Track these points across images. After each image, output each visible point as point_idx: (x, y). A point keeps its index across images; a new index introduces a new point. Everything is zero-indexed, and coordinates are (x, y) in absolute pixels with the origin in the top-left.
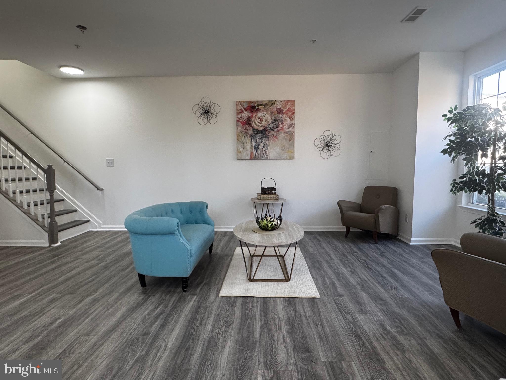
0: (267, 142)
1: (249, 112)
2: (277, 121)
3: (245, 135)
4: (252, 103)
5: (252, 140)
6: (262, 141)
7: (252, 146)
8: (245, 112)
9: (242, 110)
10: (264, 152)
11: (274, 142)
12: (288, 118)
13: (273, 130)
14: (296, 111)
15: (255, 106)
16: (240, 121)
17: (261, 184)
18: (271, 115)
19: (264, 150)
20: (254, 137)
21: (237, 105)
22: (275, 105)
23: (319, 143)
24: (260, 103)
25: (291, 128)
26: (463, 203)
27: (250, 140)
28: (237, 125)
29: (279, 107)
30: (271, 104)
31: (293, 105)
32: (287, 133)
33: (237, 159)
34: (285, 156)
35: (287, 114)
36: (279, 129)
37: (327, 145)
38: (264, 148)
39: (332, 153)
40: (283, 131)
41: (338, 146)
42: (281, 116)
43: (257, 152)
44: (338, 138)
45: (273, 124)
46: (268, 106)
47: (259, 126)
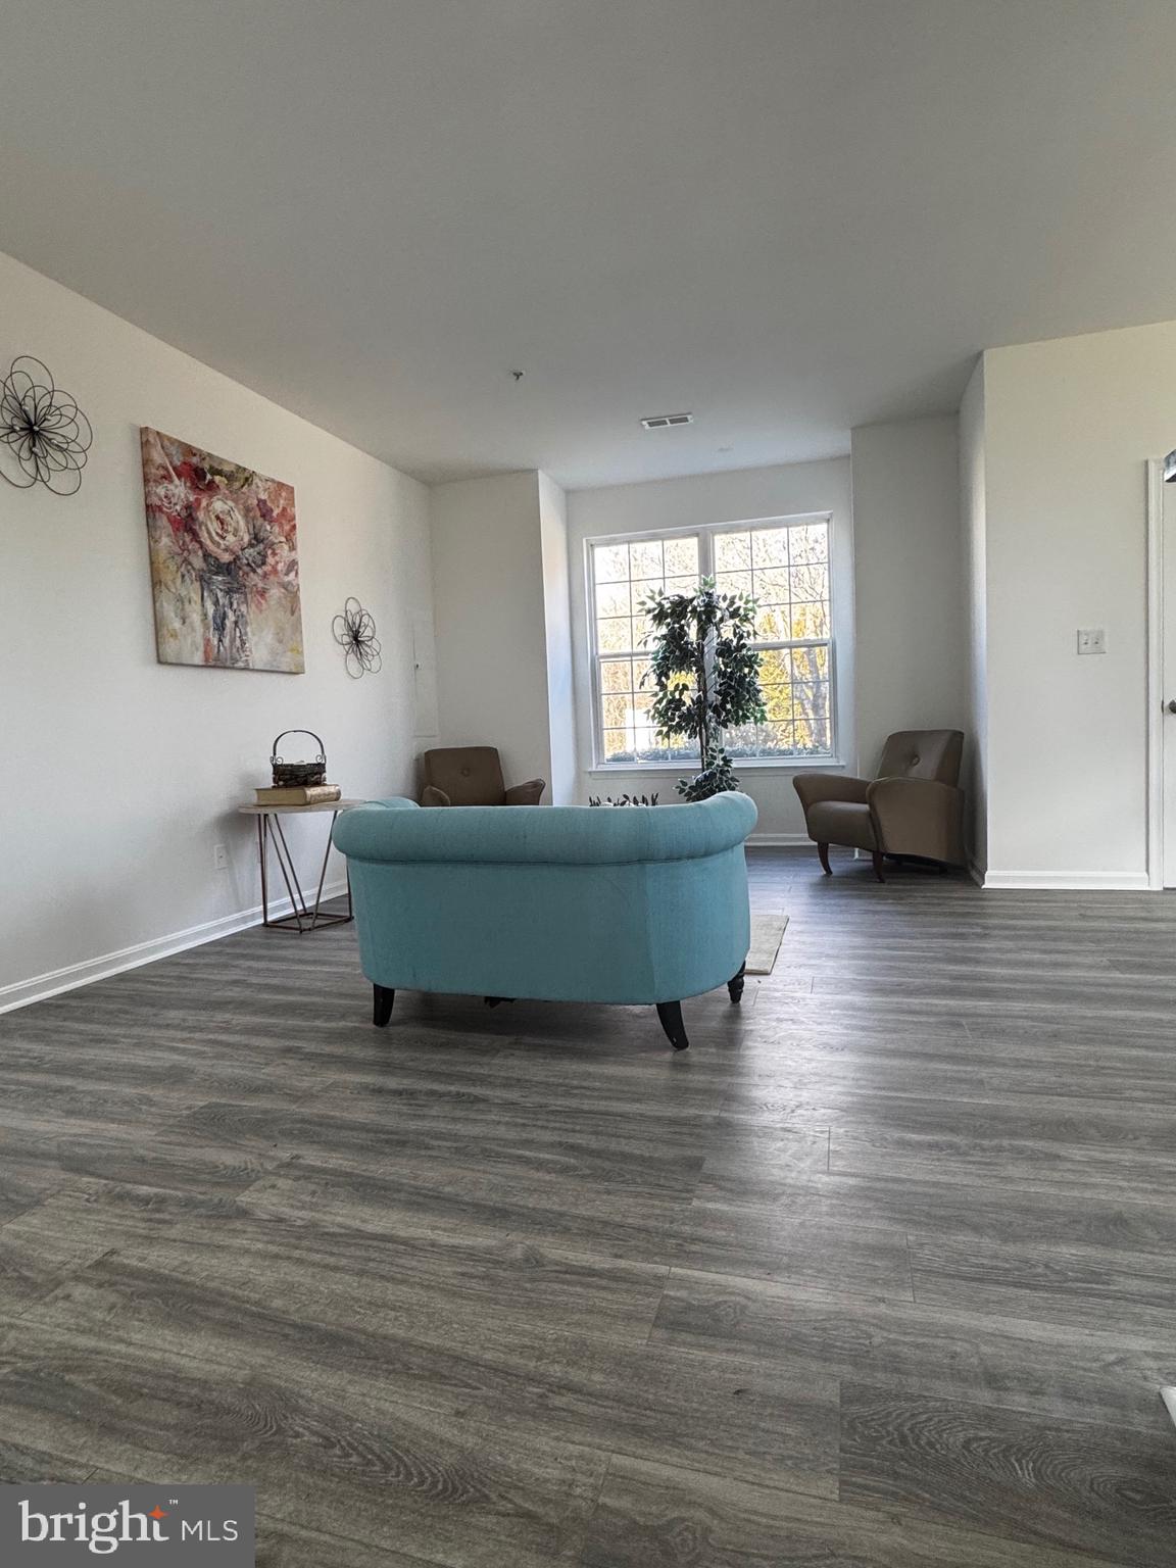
0: (243, 608)
1: (188, 484)
2: (262, 541)
3: (183, 569)
4: (195, 455)
5: (206, 594)
6: (231, 604)
7: (206, 615)
8: (177, 481)
9: (167, 469)
10: (238, 643)
11: (261, 611)
12: (283, 539)
13: (254, 571)
14: (297, 522)
15: (203, 469)
16: (165, 509)
17: (275, 754)
18: (246, 516)
19: (238, 634)
20: (209, 584)
21: (145, 444)
22: (254, 487)
23: (340, 629)
24: (216, 466)
25: (292, 574)
26: (594, 765)
27: (200, 593)
28: (151, 526)
29: (263, 496)
30: (241, 478)
31: (291, 500)
32: (285, 586)
33: (160, 662)
34: (285, 663)
35: (281, 526)
36: (267, 568)
37: (356, 639)
38: (237, 630)
39: (367, 662)
40: (276, 579)
41: (374, 644)
42: (268, 528)
43: (220, 640)
44: (371, 624)
45: (252, 550)
46: (237, 485)
47: (218, 545)
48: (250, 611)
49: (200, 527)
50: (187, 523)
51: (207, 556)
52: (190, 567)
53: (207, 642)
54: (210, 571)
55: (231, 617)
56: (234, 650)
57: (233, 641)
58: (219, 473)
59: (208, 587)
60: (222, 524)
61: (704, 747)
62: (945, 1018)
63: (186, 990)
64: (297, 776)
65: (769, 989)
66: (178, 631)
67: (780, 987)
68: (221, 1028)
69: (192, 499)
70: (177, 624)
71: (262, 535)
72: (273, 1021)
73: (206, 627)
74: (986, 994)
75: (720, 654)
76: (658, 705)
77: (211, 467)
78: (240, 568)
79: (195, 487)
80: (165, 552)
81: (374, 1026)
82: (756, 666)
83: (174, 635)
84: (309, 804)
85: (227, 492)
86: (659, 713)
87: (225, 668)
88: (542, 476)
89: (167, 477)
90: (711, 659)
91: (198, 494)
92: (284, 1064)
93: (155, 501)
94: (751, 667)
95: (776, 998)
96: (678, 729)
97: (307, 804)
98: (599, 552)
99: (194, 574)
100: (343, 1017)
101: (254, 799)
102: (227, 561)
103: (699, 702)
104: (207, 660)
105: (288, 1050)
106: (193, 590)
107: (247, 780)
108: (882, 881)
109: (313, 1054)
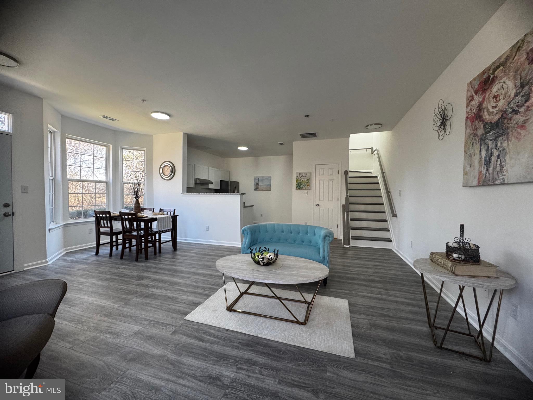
0: (504, 145)
1: (480, 93)
3: (473, 140)
4: (486, 73)
5: (482, 147)
6: (496, 145)
7: (481, 159)
8: (475, 97)
10: (498, 168)
19: (499, 163)
43: (487, 170)
47: (493, 114)
48: (508, 145)
49: (484, 111)
50: (478, 115)
51: (485, 125)
52: (476, 137)
53: (480, 172)
55: (496, 153)
56: (495, 174)
58: (498, 67)
60: (497, 98)
66: (468, 171)
69: (481, 99)
73: (481, 165)
77: (494, 69)
78: (505, 119)
79: (484, 91)
83: (466, 174)
85: (502, 74)
87: (488, 185)
99: (478, 139)
102: (496, 120)
104: (479, 182)
106: (476, 148)
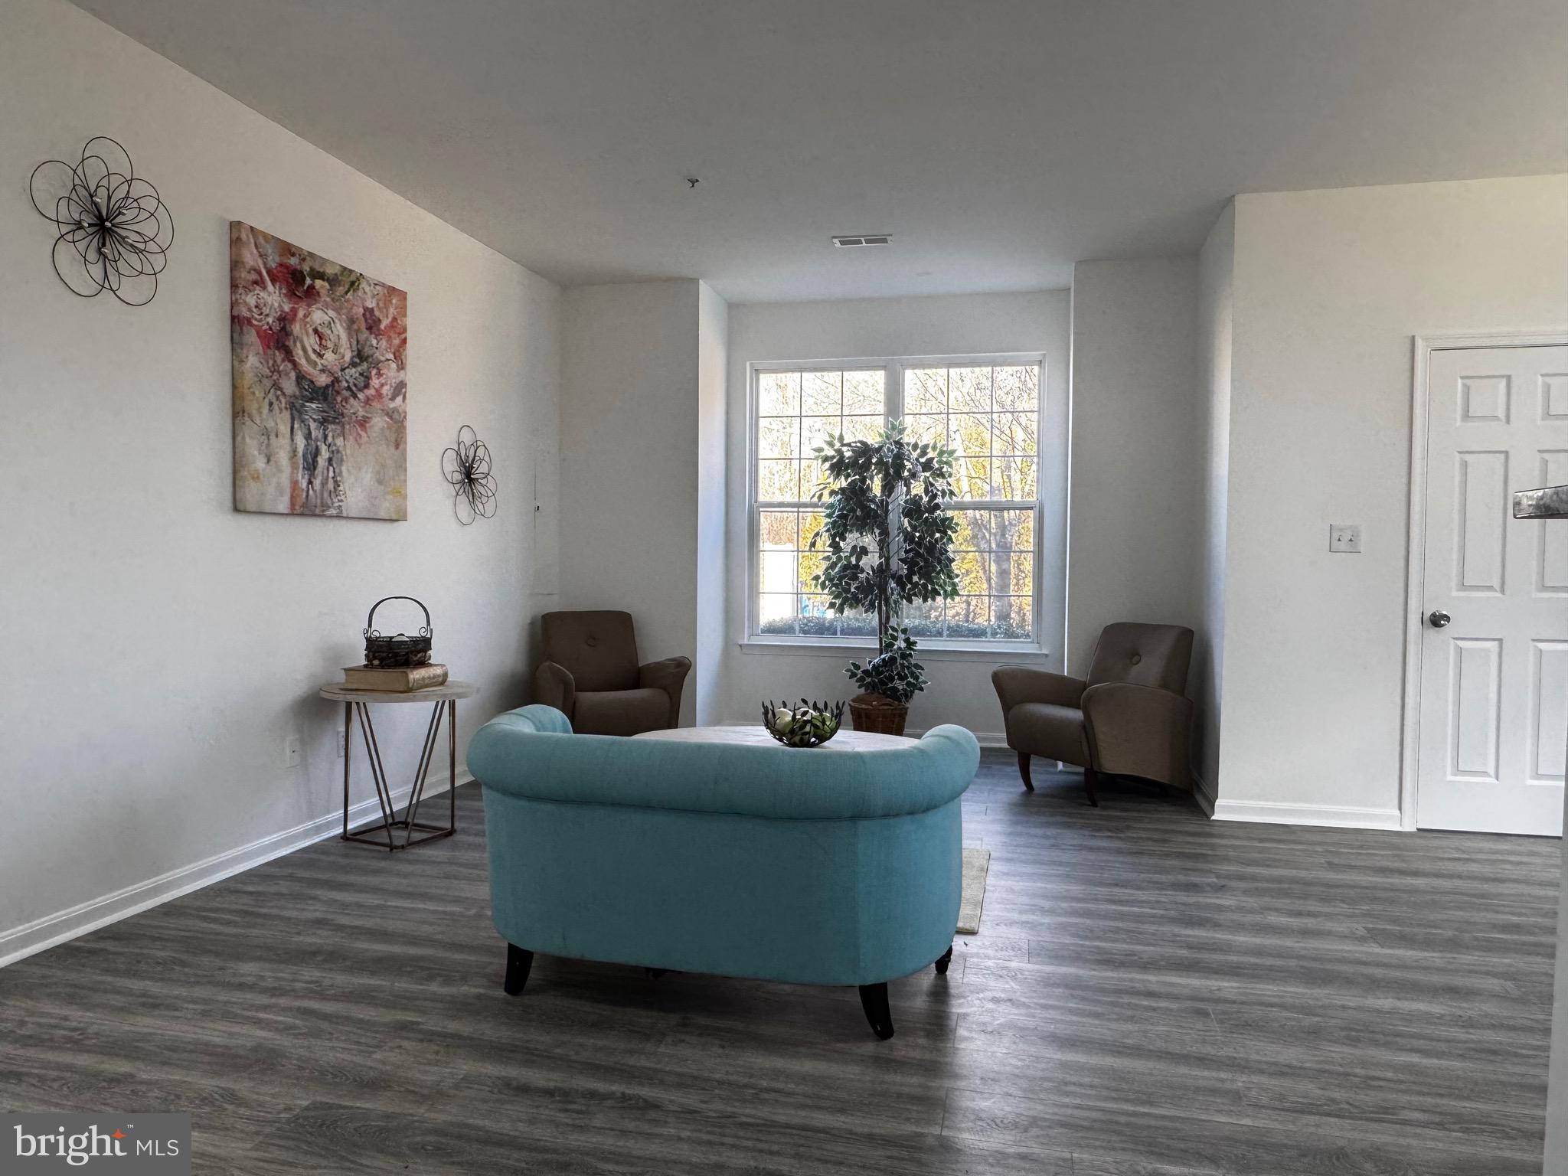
0: (339, 442)
1: (284, 291)
2: (366, 360)
3: (271, 396)
4: (293, 255)
5: (296, 426)
6: (325, 437)
7: (295, 451)
8: (270, 287)
9: (260, 273)
10: (331, 485)
11: (360, 445)
12: (391, 356)
13: (355, 396)
14: (409, 335)
15: (302, 272)
16: (254, 322)
17: (370, 625)
18: (349, 329)
19: (331, 474)
20: (300, 413)
21: (235, 242)
22: (360, 293)
23: (451, 465)
24: (318, 268)
25: (399, 399)
26: (746, 636)
27: (289, 425)
28: (236, 343)
29: (371, 304)
30: (348, 281)
31: (403, 310)
32: (390, 414)
33: (237, 508)
34: (385, 508)
35: (390, 339)
36: (371, 392)
37: (468, 476)
38: (331, 469)
39: (480, 506)
40: (379, 406)
41: (491, 485)
42: (374, 342)
43: (310, 482)
44: (487, 458)
45: (354, 370)
46: (341, 290)
47: (315, 364)
48: (346, 446)
49: (295, 342)
50: (279, 339)
51: (301, 378)
52: (279, 393)
53: (295, 484)
54: (303, 397)
55: (325, 453)
56: (326, 495)
57: (324, 483)
58: (321, 276)
59: (300, 418)
60: (321, 338)
61: (884, 625)
62: (1188, 1004)
63: (255, 932)
64: (396, 655)
65: (977, 955)
66: (261, 471)
67: (991, 952)
68: (311, 991)
69: (287, 308)
70: (260, 464)
71: (367, 351)
72: (374, 982)
73: (294, 467)
74: (1233, 971)
75: (907, 513)
76: (830, 571)
77: (312, 269)
78: (338, 393)
79: (292, 294)
80: (251, 375)
81: (505, 994)
82: (949, 532)
83: (256, 478)
84: (409, 690)
85: (328, 299)
86: (831, 580)
87: (314, 515)
88: (704, 287)
89: (259, 283)
90: (898, 521)
91: (295, 304)
92: (400, 1047)
93: (245, 313)
94: (945, 533)
95: (988, 968)
96: (854, 601)
97: (407, 691)
98: (766, 380)
99: (283, 401)
100: (464, 979)
101: (341, 677)
102: (324, 384)
103: (882, 571)
104: (293, 505)
105: (402, 1027)
106: (282, 422)
107: (334, 655)
108: (1094, 805)
109: (433, 1033)
